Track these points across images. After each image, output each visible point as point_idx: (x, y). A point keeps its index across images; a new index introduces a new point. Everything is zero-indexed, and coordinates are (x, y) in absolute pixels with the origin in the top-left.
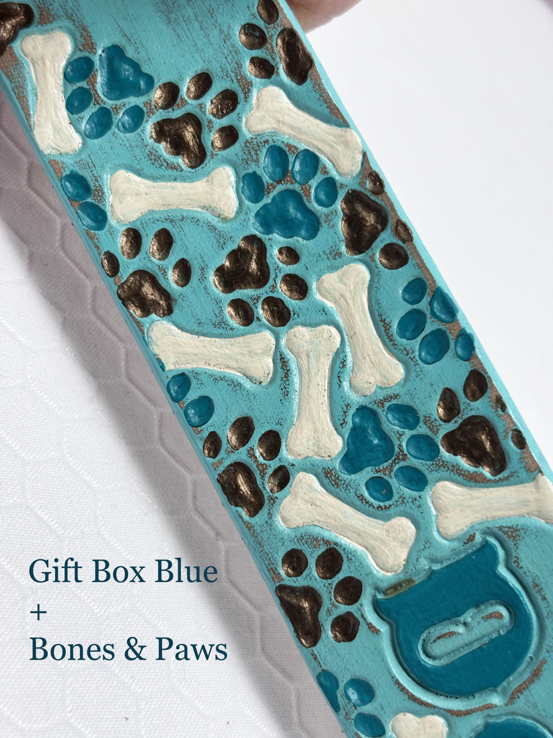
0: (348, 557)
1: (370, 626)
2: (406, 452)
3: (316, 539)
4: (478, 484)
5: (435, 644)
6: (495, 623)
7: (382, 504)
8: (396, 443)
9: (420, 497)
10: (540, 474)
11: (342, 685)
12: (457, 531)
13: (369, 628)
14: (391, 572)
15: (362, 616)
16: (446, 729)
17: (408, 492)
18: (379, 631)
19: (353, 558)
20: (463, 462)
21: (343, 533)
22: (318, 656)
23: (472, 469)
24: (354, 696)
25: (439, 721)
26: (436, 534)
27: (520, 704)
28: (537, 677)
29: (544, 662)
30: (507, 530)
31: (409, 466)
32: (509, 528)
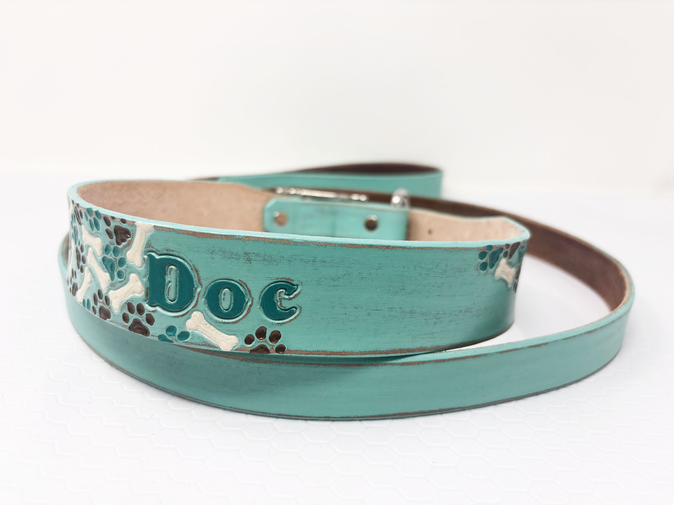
0: (132, 301)
1: (153, 311)
2: (115, 257)
3: (123, 306)
4: (131, 243)
5: (170, 296)
6: (173, 272)
7: (124, 278)
8: (112, 258)
9: (127, 264)
10: (135, 223)
11: (166, 335)
12: (141, 262)
13: (154, 312)
14: (143, 291)
15: (149, 311)
16: (200, 313)
17: (124, 267)
18: (156, 310)
19: (133, 300)
20: (123, 244)
21: (127, 296)
22: (153, 334)
23: (126, 242)
24: (171, 333)
25: (195, 313)
26: (139, 269)
27: (205, 283)
28: (198, 271)
29: (194, 265)
30: (147, 246)
31: (119, 260)
32: (146, 245)
